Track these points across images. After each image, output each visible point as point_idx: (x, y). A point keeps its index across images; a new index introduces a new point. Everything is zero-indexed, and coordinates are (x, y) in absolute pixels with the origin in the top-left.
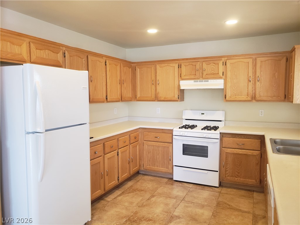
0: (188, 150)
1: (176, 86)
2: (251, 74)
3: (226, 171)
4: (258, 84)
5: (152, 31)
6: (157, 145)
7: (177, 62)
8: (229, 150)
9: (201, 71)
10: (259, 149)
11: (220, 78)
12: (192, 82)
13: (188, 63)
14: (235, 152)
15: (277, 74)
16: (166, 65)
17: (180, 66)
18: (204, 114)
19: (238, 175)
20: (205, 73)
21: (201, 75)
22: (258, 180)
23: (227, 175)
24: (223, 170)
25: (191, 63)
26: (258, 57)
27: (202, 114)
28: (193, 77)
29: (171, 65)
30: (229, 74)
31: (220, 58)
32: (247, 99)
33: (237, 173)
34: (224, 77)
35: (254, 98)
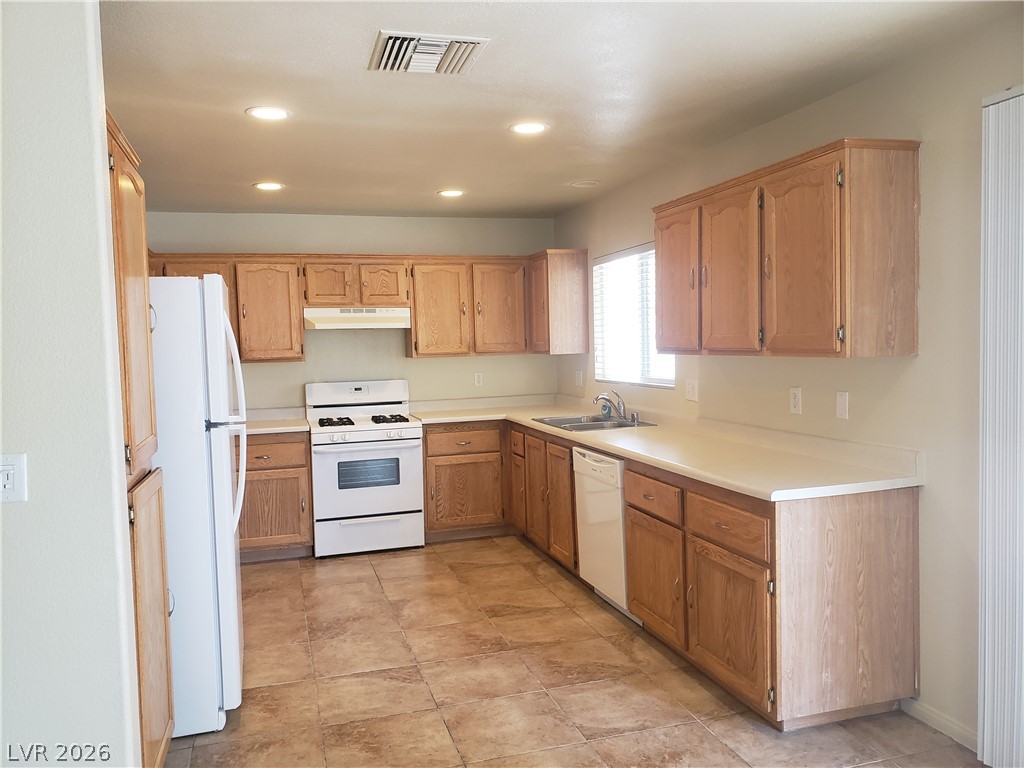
0: (350, 476)
1: (295, 321)
2: (465, 298)
3: (437, 507)
4: (478, 318)
5: (269, 187)
6: (264, 477)
7: (292, 260)
8: (442, 461)
9: (357, 286)
10: (498, 449)
11: (403, 305)
12: (335, 312)
13: (323, 267)
14: (455, 462)
15: (510, 298)
16: (265, 266)
17: (303, 272)
18: (360, 389)
19: (461, 511)
20: (367, 292)
21: (357, 295)
22: (499, 512)
23: (439, 516)
24: (432, 504)
25: (331, 266)
26: (477, 263)
27: (356, 389)
28: (338, 299)
29: (278, 267)
30: (420, 297)
31: (399, 258)
32: (459, 350)
33: (458, 507)
34: (410, 302)
35: (473, 348)
